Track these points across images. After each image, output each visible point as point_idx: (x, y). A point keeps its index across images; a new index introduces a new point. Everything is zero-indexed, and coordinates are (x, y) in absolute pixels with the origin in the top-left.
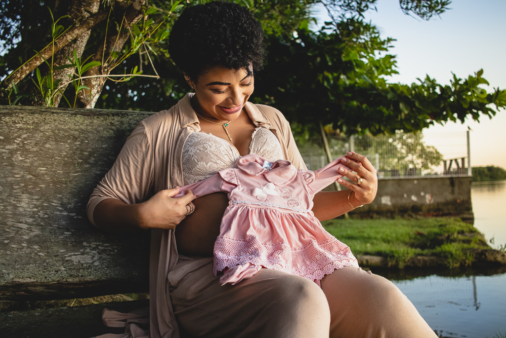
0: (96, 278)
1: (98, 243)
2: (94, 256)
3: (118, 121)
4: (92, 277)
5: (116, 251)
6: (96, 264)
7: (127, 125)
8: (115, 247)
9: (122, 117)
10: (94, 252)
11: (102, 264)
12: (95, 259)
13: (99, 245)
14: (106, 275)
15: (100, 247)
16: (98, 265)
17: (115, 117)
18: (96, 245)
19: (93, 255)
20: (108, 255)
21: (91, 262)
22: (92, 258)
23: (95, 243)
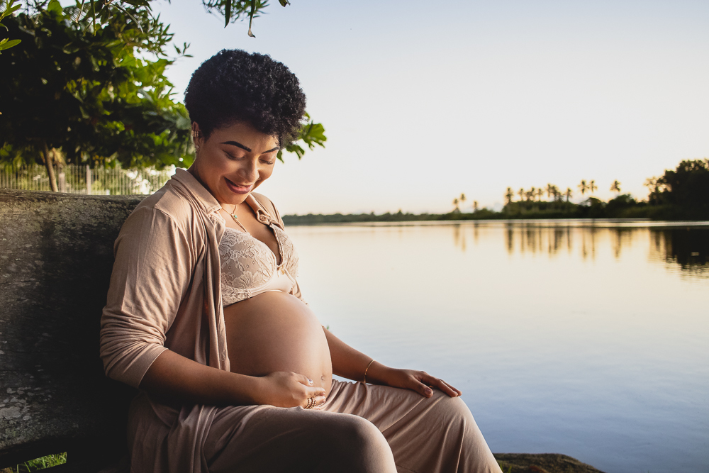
0: (28, 439)
1: (26, 388)
2: (22, 408)
3: (46, 209)
4: (22, 438)
5: (49, 396)
6: (26, 418)
7: (57, 215)
8: (49, 391)
9: (50, 204)
10: (23, 401)
11: (34, 418)
12: (24, 411)
13: (28, 391)
14: (40, 432)
15: (29, 394)
16: (29, 420)
17: (41, 203)
18: (25, 391)
19: (21, 405)
20: (40, 403)
21: (19, 416)
22: (21, 410)
23: (23, 389)
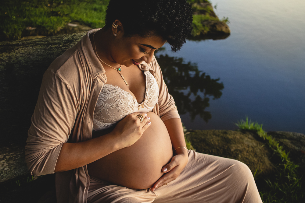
0: (8, 179)
1: (5, 154)
2: (4, 164)
3: (6, 57)
4: (4, 179)
5: (19, 156)
6: (6, 169)
7: (15, 59)
8: (18, 153)
9: (9, 53)
10: (3, 161)
11: (10, 168)
12: (4, 166)
13: (6, 155)
14: (15, 174)
15: (7, 157)
16: (8, 169)
17: (3, 54)
18: (4, 156)
19: (2, 163)
20: (14, 160)
21: (2, 168)
22: (2, 166)
23: (3, 155)
